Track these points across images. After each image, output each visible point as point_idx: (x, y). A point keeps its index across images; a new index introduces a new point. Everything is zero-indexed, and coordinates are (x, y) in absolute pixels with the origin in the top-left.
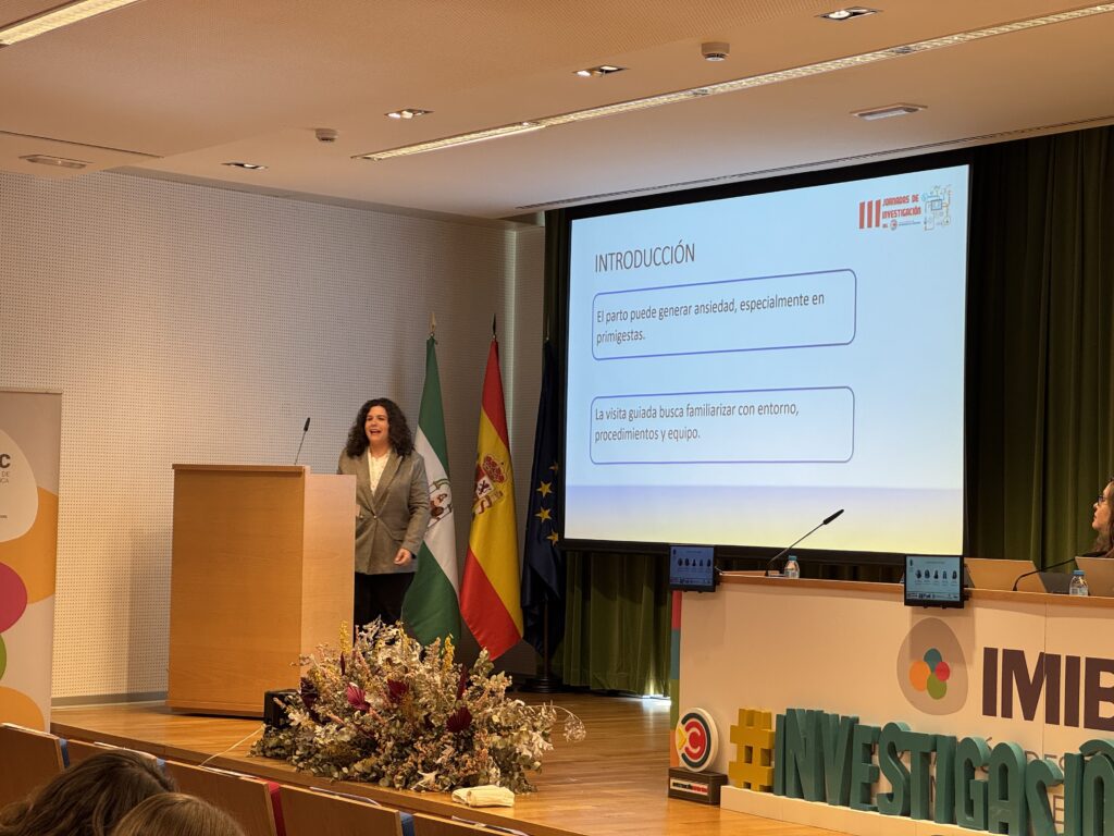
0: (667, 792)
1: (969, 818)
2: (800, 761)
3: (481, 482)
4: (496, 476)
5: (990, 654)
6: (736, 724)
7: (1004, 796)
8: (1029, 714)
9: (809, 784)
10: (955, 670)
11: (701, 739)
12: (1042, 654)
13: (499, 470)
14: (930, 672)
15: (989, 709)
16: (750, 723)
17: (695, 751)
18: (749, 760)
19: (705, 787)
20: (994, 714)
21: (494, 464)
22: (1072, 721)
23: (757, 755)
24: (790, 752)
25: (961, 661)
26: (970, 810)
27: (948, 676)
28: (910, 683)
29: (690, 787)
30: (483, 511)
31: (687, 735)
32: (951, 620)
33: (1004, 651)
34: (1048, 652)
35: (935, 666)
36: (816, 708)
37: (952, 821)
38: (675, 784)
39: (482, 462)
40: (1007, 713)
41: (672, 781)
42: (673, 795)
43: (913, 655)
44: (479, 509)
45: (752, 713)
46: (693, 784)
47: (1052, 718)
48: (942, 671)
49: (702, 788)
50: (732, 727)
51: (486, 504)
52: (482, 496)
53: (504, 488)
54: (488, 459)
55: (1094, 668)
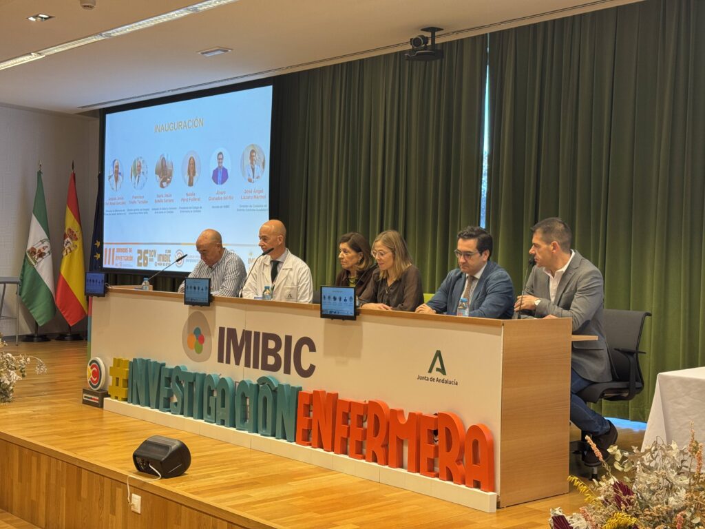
0: (82, 400)
1: (209, 416)
2: (139, 385)
3: (66, 240)
4: (74, 237)
5: (222, 330)
6: (112, 366)
7: (223, 406)
8: (237, 363)
9: (142, 398)
10: (206, 339)
11: (97, 374)
12: (244, 330)
13: (75, 235)
14: (196, 340)
15: (220, 360)
16: (118, 366)
17: (95, 380)
18: (117, 385)
19: (97, 398)
20: (222, 362)
21: (73, 232)
22: (256, 366)
23: (121, 382)
24: (135, 381)
25: (209, 334)
26: (209, 413)
27: (203, 342)
28: (188, 345)
29: (91, 398)
30: (67, 254)
31: (91, 371)
32: (205, 312)
33: (228, 329)
34: (246, 329)
35: (197, 336)
36: (145, 358)
37: (202, 418)
38: (85, 397)
39: (66, 231)
40: (228, 362)
41: (84, 395)
42: (85, 402)
43: (189, 331)
44: (65, 253)
45: (119, 360)
46: (93, 397)
47: (247, 365)
48: (201, 340)
49: (96, 399)
50: (111, 368)
51: (68, 251)
52: (66, 247)
53: (78, 243)
54: (70, 229)
55: (268, 337)
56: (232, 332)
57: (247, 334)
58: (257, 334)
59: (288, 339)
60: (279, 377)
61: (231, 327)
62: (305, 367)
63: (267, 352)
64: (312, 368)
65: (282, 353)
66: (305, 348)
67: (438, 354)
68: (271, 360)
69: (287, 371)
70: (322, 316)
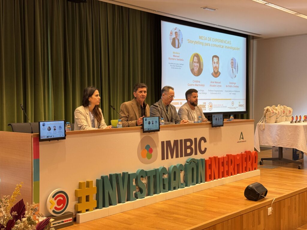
1: (164, 190)
5: (163, 143)
6: (78, 189)
7: (174, 180)
8: (172, 157)
10: (154, 150)
11: (63, 201)
14: (147, 152)
15: (163, 158)
17: (60, 207)
18: (87, 201)
22: (181, 156)
27: (152, 152)
31: (55, 202)
32: (152, 135)
35: (148, 149)
40: (167, 158)
43: (142, 148)
45: (88, 182)
47: (177, 157)
48: (151, 151)
49: (69, 220)
55: (186, 141)
56: (168, 143)
57: (176, 142)
58: (181, 141)
59: (196, 139)
60: (193, 156)
61: (167, 140)
62: (203, 149)
63: (186, 148)
64: (206, 149)
65: (193, 147)
66: (203, 141)
67: (242, 133)
68: (188, 151)
69: (196, 154)
70: (212, 127)
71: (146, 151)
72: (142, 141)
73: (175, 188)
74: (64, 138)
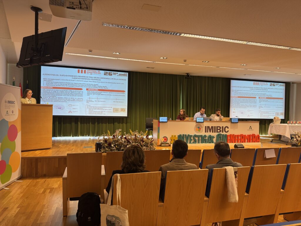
5: (206, 127)
6: (171, 137)
8: (210, 132)
10: (201, 129)
15: (206, 132)
22: (215, 132)
25: (202, 127)
28: (196, 130)
31: (164, 139)
40: (208, 132)
41: (162, 145)
43: (196, 127)
47: (213, 132)
48: (200, 129)
49: (167, 145)
55: (217, 127)
56: (208, 127)
57: (212, 127)
58: (215, 127)
59: (223, 127)
60: (221, 133)
62: (227, 131)
63: (217, 129)
64: (228, 131)
65: (221, 129)
66: (226, 128)
67: (250, 126)
68: (219, 131)
69: (223, 132)
70: (232, 123)
71: (198, 129)
72: (196, 125)
73: (210, 143)
74: (167, 122)
